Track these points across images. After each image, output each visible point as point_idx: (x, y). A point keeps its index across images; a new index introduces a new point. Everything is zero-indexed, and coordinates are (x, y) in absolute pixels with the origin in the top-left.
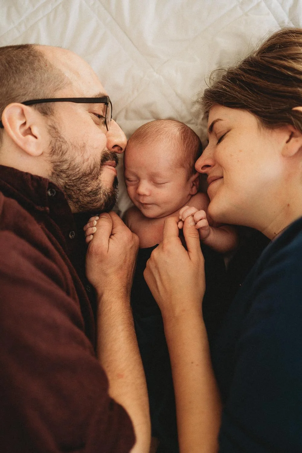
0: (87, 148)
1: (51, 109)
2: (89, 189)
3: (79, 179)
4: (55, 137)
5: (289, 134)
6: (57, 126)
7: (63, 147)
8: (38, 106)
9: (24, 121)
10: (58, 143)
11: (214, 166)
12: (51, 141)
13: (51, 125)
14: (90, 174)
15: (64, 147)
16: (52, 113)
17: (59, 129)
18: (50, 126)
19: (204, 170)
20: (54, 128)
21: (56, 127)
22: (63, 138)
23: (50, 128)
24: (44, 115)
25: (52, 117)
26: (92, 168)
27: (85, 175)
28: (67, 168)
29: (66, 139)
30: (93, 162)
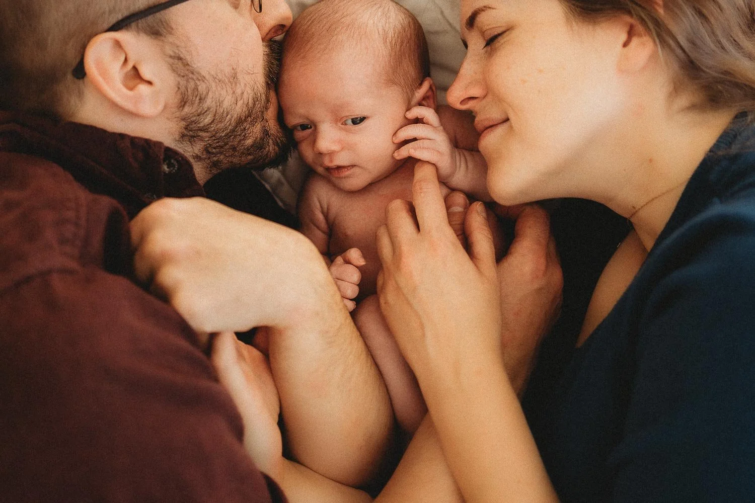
0: (240, 76)
1: (166, 22)
2: (249, 142)
3: (233, 131)
4: (183, 76)
5: (626, 29)
6: (184, 54)
7: (200, 88)
8: (142, 23)
9: (123, 59)
10: (191, 85)
11: (485, 97)
12: (179, 84)
13: (172, 54)
14: (249, 115)
15: (202, 87)
16: (170, 30)
17: (188, 58)
18: (171, 57)
19: (465, 104)
20: (180, 59)
21: (182, 56)
22: (199, 73)
23: (171, 61)
24: (156, 38)
25: (171, 39)
26: (251, 104)
27: (240, 121)
28: (210, 121)
29: (204, 73)
30: (251, 95)
